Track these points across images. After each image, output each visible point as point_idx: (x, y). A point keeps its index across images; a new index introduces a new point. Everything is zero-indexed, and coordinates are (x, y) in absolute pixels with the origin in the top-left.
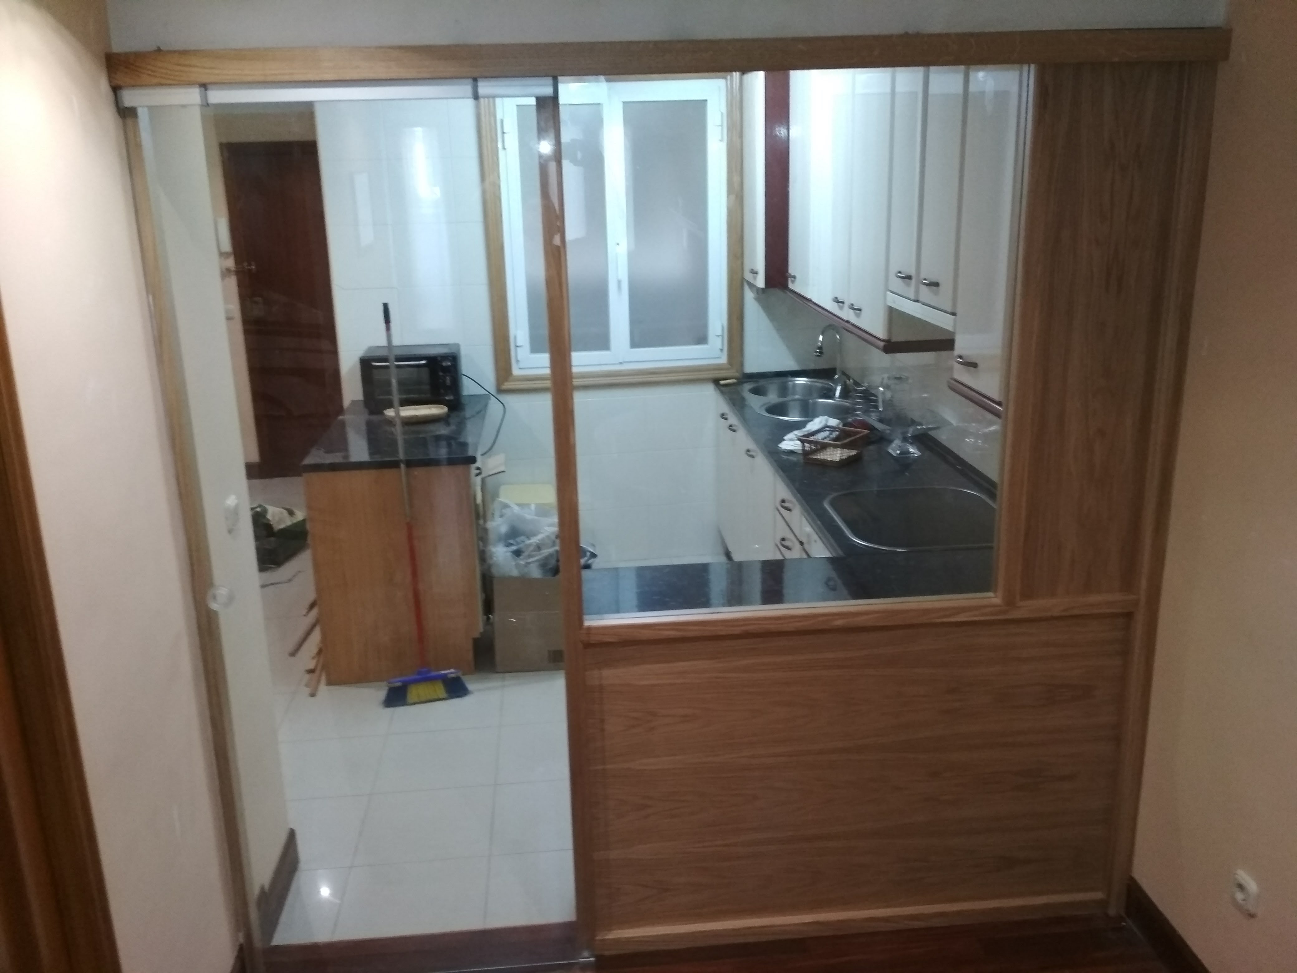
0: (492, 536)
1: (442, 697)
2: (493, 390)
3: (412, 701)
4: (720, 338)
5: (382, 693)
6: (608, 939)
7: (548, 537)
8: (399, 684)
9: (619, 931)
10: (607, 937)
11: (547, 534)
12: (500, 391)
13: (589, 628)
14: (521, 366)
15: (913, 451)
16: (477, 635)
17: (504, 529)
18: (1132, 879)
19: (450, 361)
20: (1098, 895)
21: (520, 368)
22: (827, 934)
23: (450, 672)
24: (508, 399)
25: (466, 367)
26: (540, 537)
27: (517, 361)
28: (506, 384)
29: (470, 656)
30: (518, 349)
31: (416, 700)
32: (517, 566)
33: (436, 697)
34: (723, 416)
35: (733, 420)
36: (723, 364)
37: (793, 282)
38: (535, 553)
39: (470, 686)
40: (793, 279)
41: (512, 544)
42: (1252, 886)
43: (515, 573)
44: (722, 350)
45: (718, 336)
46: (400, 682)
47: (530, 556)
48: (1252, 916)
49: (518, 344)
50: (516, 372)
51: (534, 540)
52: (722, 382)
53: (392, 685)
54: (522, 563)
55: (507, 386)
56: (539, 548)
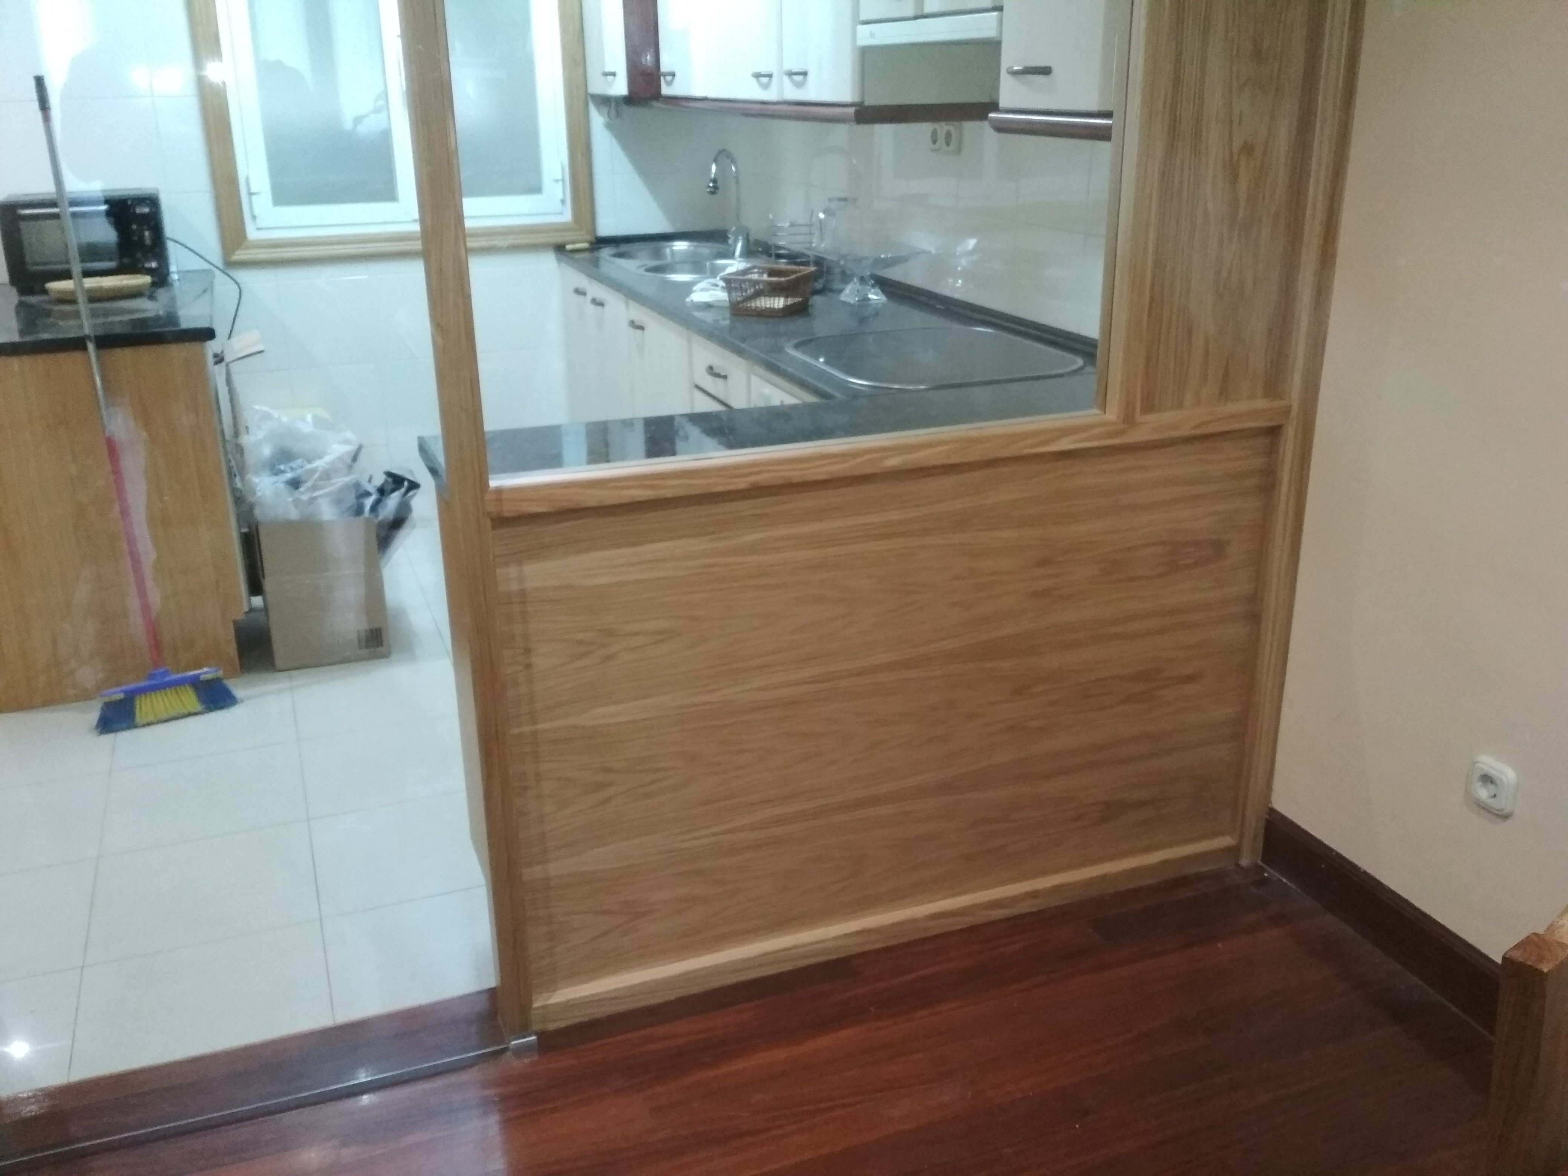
0: (251, 458)
1: (192, 710)
2: (217, 259)
3: (145, 721)
4: (560, 183)
5: (93, 714)
6: (552, 1005)
7: (340, 459)
8: (121, 696)
9: (570, 989)
10: (552, 1001)
11: (337, 454)
12: (230, 264)
13: (499, 491)
14: (260, 224)
15: (875, 296)
16: (240, 616)
17: (267, 451)
18: (1272, 811)
19: (147, 205)
20: (1226, 841)
21: (259, 229)
22: (878, 946)
23: (206, 673)
24: (244, 276)
25: (171, 227)
26: (327, 459)
27: (254, 217)
28: (237, 253)
29: (232, 650)
30: (254, 197)
31: (151, 718)
32: (297, 503)
33: (186, 712)
34: (580, 292)
35: (596, 290)
36: (567, 223)
37: (669, 84)
38: (321, 483)
39: (239, 692)
40: (669, 78)
41: (283, 472)
42: (1508, 774)
43: (294, 514)
44: (563, 202)
45: (557, 181)
46: (121, 692)
47: (314, 488)
48: (1506, 817)
49: (253, 191)
50: (252, 234)
51: (319, 464)
52: (569, 247)
53: (106, 699)
54: (305, 497)
55: (240, 255)
56: (327, 475)
